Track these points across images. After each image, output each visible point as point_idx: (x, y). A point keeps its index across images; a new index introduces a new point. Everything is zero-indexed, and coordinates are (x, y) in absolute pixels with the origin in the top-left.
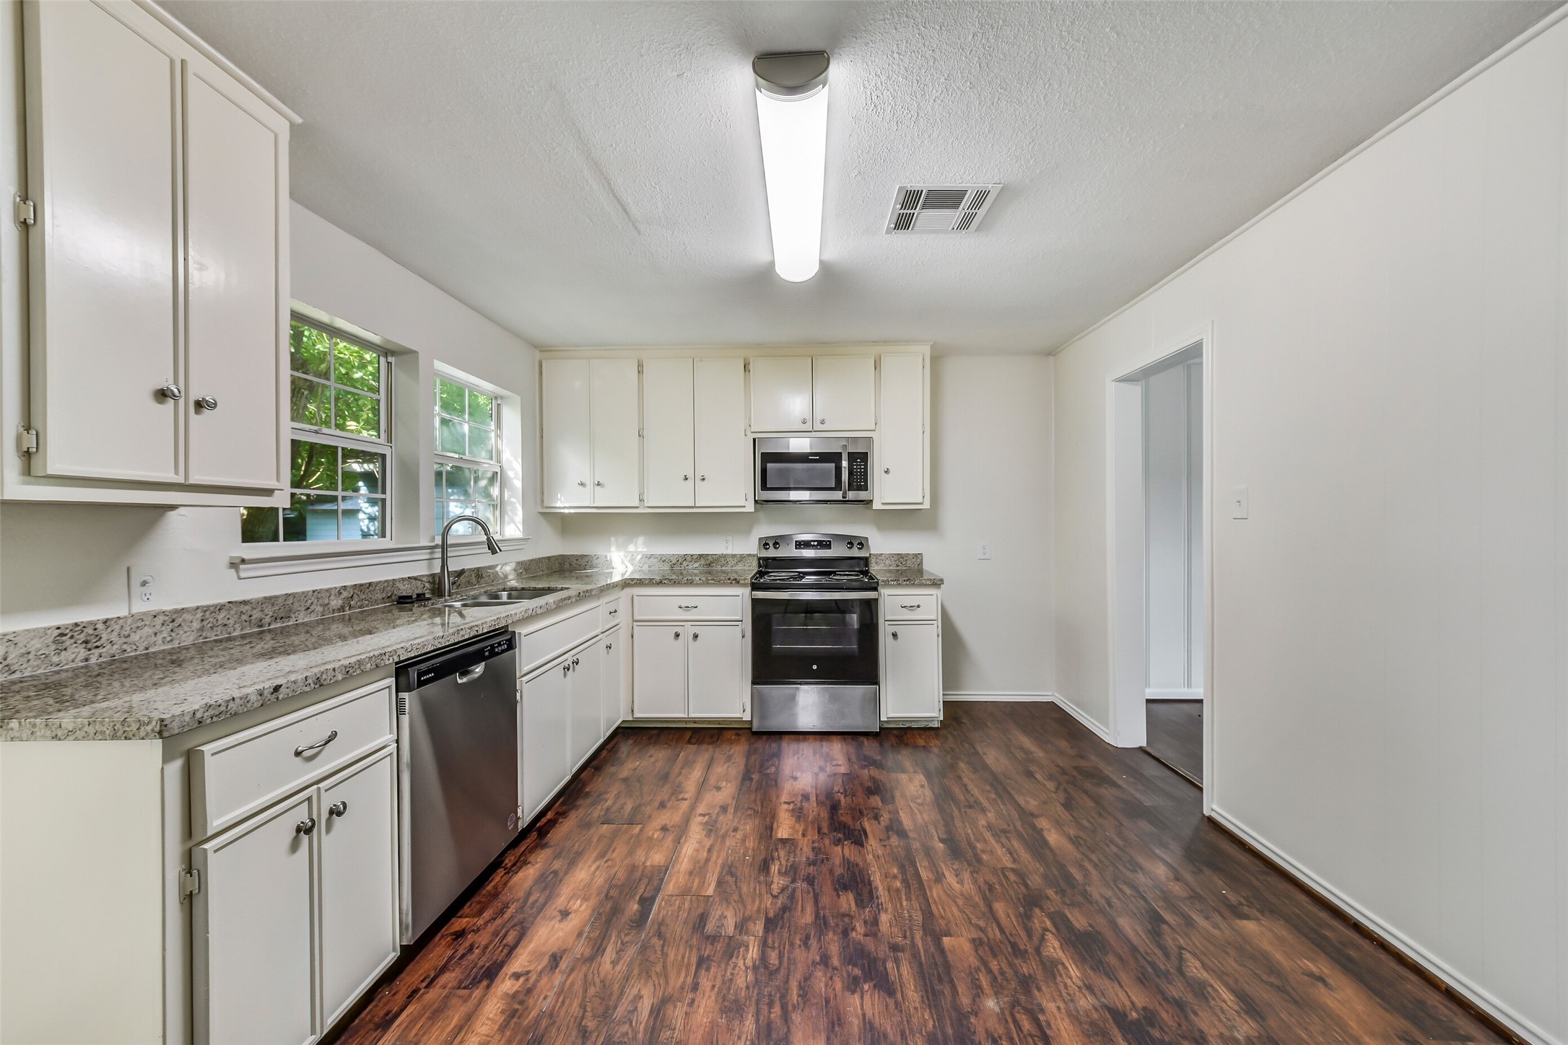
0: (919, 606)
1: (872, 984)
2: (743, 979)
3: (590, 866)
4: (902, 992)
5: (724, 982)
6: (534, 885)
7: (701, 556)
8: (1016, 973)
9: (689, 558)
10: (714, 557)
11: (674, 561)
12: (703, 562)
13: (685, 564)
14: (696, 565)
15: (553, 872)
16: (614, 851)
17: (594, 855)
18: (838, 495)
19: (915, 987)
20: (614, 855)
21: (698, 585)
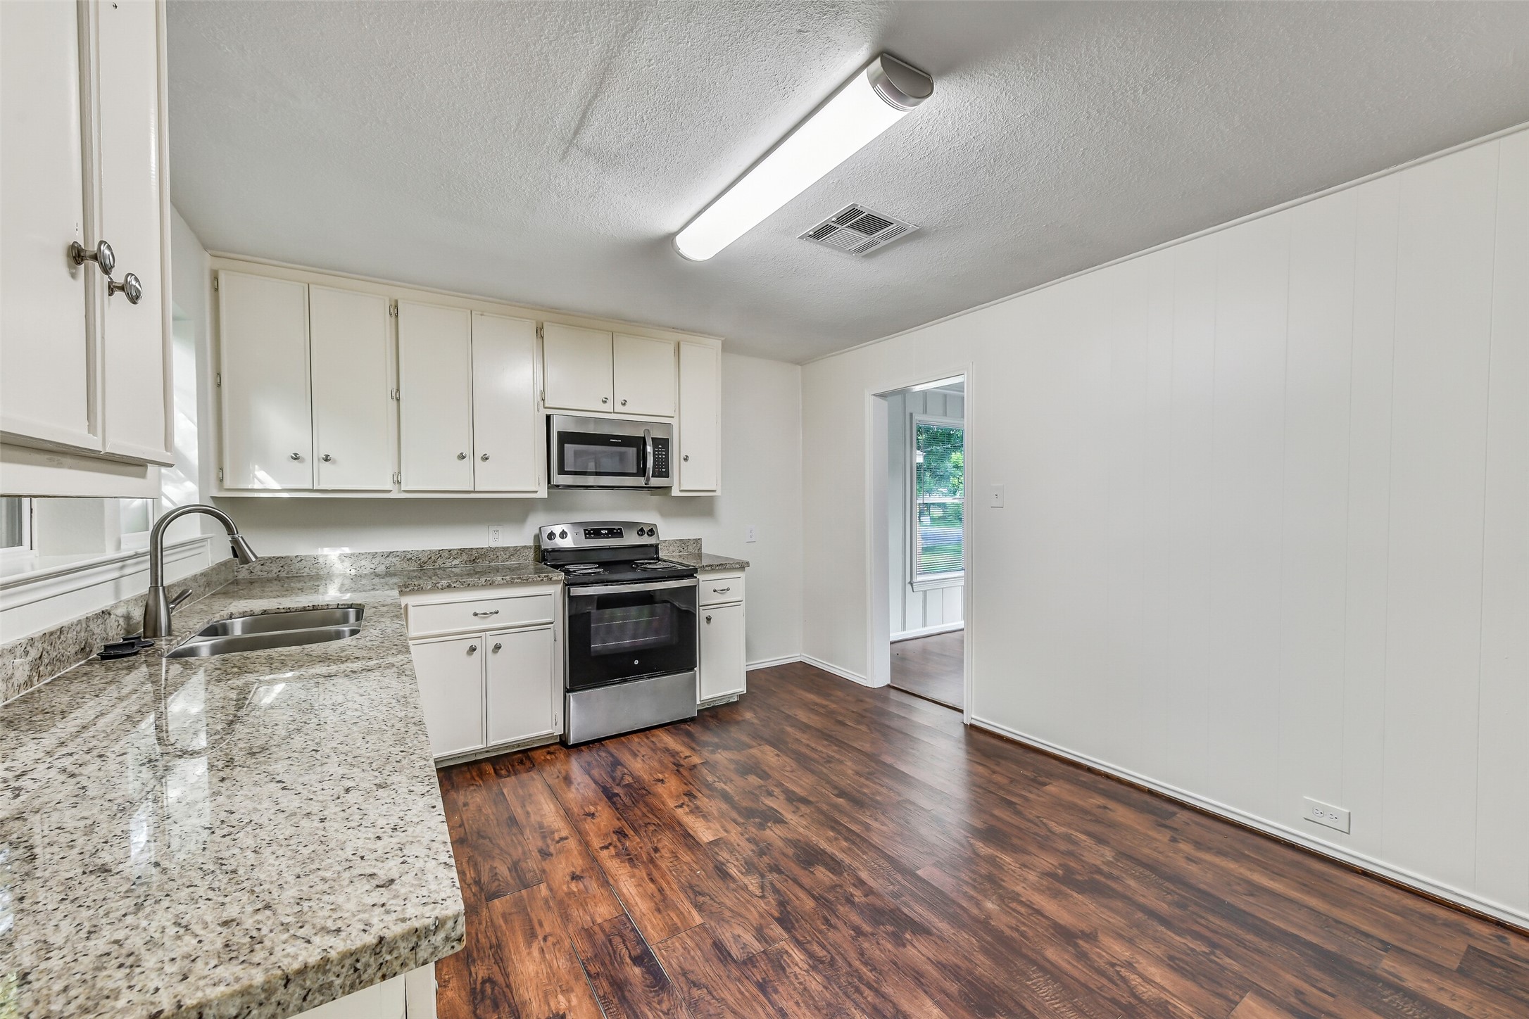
0: (728, 590)
1: (909, 932)
2: (814, 982)
3: (529, 954)
4: (934, 927)
5: (802, 995)
6: (476, 1009)
7: (462, 551)
8: (981, 876)
9: (446, 554)
10: (480, 551)
11: (425, 559)
12: (465, 557)
13: (440, 561)
14: (456, 562)
15: (484, 982)
16: (541, 924)
17: (521, 940)
18: (641, 481)
19: (939, 919)
20: (547, 929)
21: (500, 586)
